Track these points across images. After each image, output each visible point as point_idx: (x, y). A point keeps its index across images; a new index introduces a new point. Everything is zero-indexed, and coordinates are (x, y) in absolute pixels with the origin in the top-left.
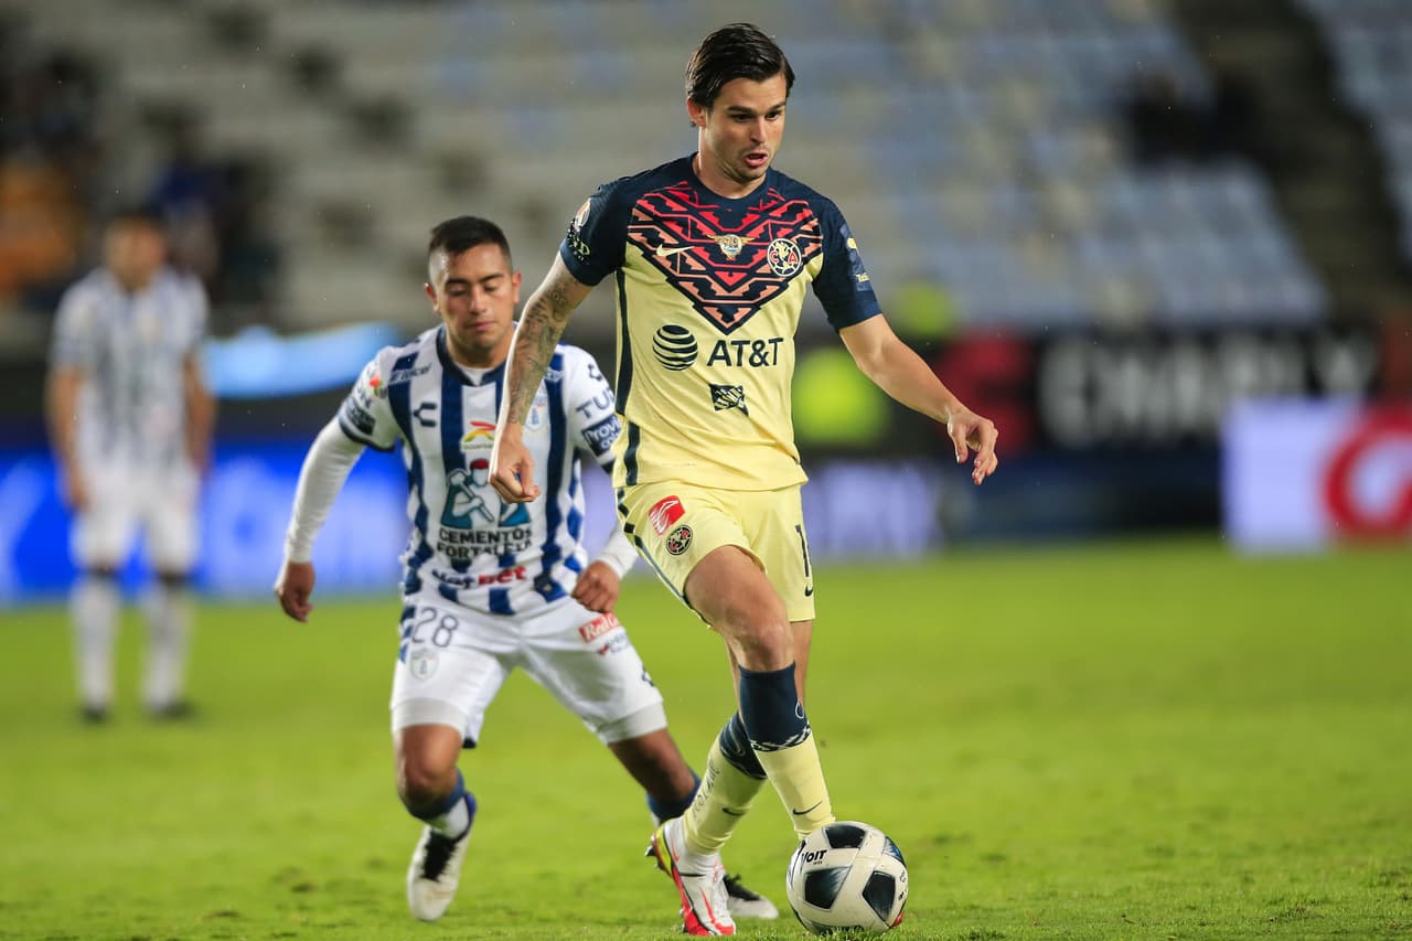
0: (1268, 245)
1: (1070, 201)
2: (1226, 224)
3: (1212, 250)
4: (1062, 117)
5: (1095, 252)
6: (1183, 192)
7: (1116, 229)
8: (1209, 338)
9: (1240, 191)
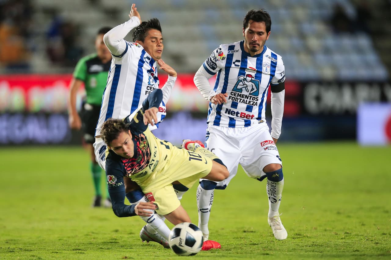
0: (372, 57)
1: (314, 43)
2: (359, 50)
3: (355, 58)
4: (312, 19)
5: (321, 58)
6: (347, 41)
7: (327, 51)
8: (353, 84)
9: (364, 41)
